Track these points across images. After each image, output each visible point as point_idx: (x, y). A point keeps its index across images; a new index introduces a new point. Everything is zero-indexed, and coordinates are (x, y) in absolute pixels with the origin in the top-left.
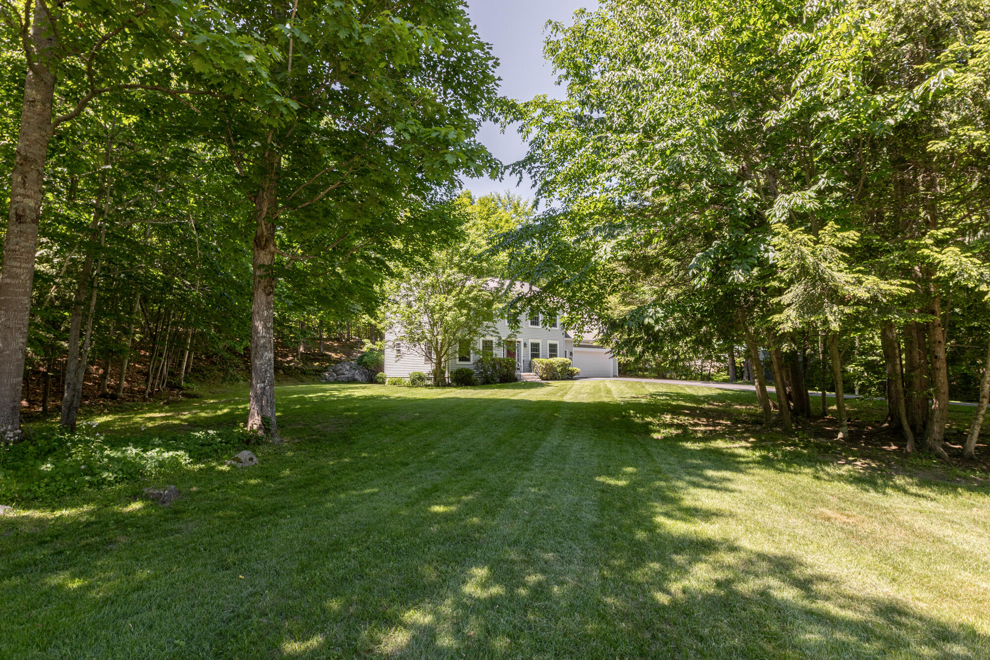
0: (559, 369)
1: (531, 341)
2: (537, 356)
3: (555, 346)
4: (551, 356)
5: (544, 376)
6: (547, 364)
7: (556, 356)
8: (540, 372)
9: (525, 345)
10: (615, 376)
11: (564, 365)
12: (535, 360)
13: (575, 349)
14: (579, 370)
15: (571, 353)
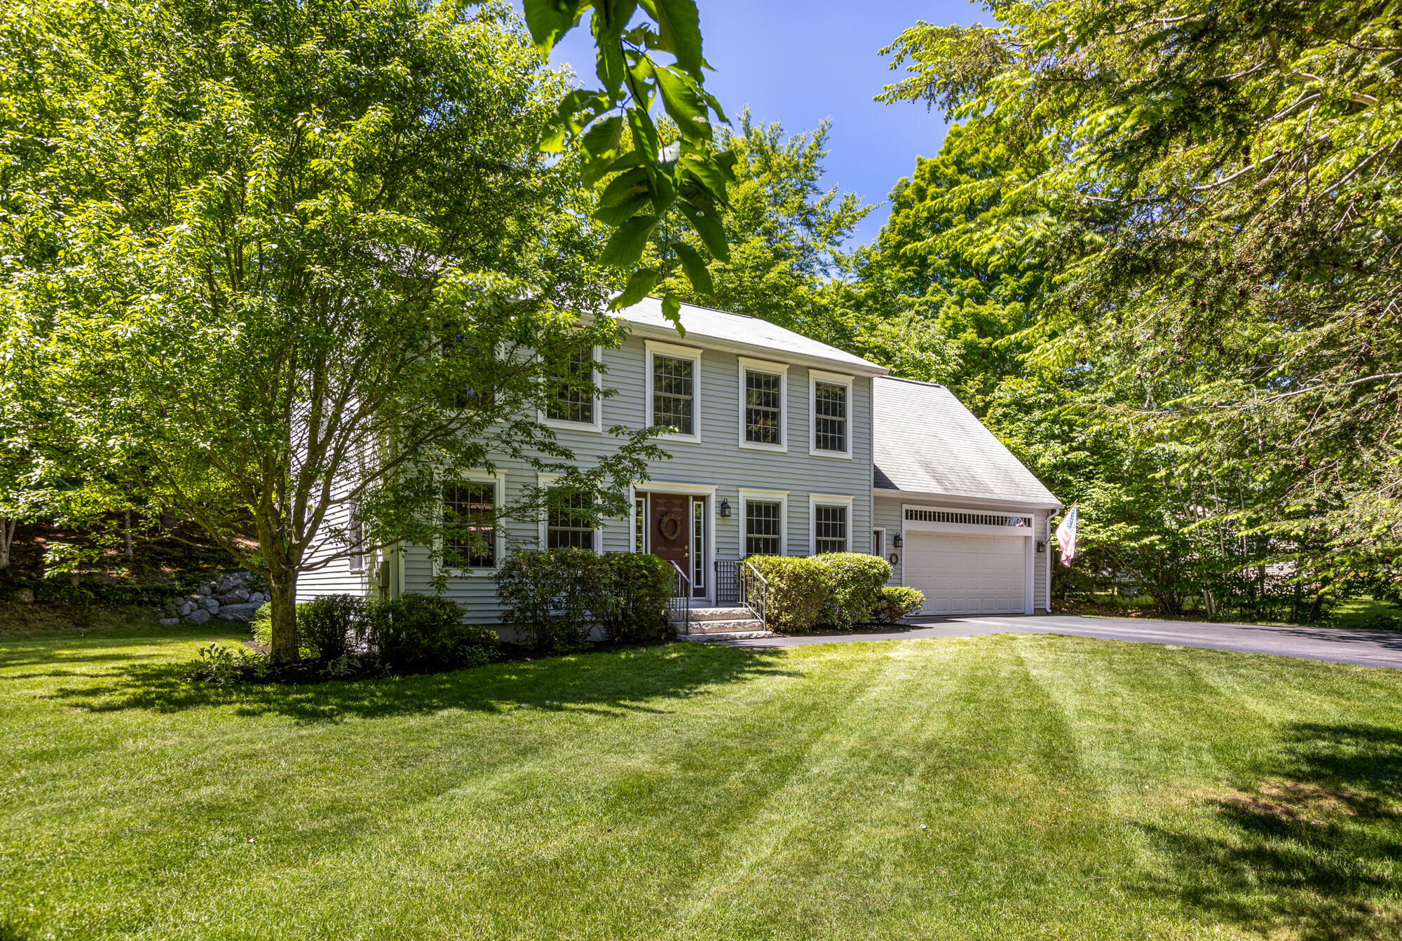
0: (842, 595)
1: (745, 495)
2: (772, 547)
3: (839, 513)
4: (821, 548)
5: (786, 618)
6: (796, 577)
7: (841, 547)
8: (771, 603)
9: (724, 508)
10: (1039, 612)
11: (866, 582)
12: (757, 561)
13: (909, 526)
14: (917, 594)
15: (897, 540)
